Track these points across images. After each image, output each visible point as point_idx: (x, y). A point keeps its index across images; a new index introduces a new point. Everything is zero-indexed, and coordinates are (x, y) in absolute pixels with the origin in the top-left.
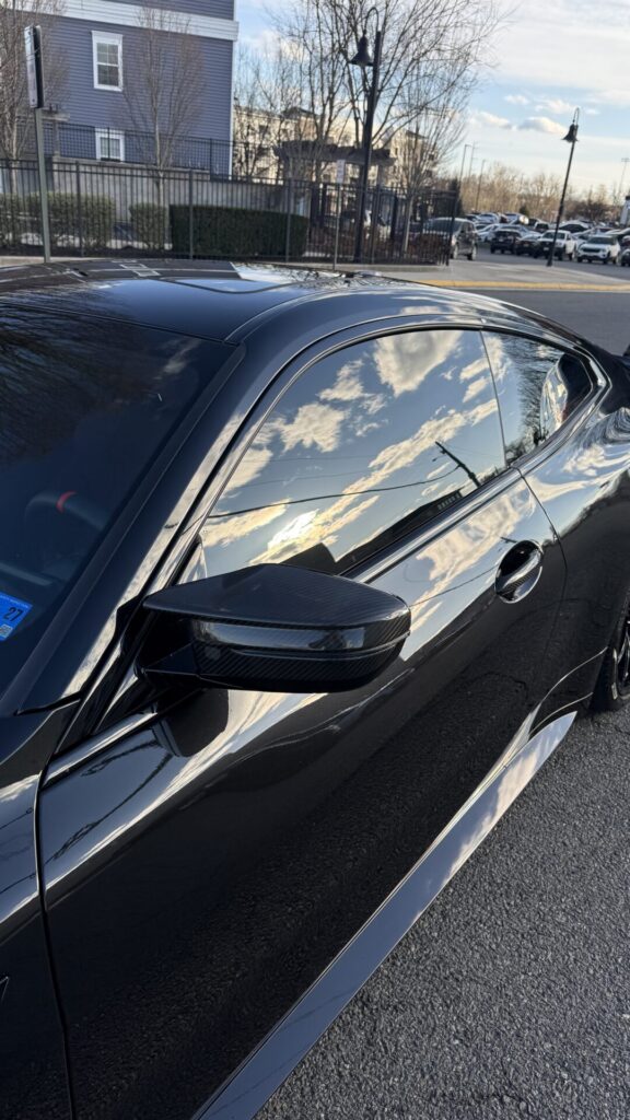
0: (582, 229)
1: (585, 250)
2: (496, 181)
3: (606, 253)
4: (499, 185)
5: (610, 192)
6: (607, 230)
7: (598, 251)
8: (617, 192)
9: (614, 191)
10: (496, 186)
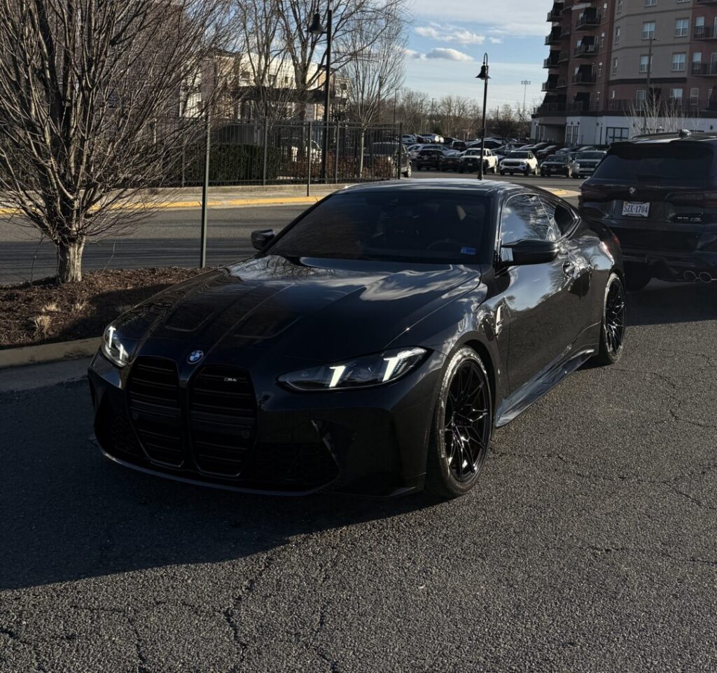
0: (498, 145)
1: (506, 164)
2: (405, 105)
3: (525, 166)
4: (408, 107)
5: (515, 110)
6: (521, 146)
7: (518, 164)
8: (522, 110)
9: (519, 110)
10: (406, 110)
